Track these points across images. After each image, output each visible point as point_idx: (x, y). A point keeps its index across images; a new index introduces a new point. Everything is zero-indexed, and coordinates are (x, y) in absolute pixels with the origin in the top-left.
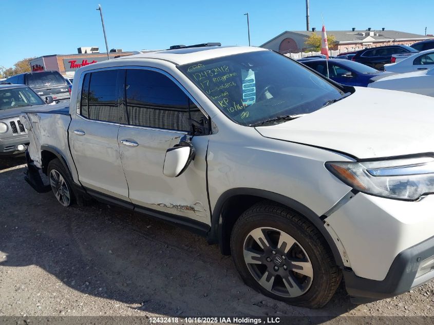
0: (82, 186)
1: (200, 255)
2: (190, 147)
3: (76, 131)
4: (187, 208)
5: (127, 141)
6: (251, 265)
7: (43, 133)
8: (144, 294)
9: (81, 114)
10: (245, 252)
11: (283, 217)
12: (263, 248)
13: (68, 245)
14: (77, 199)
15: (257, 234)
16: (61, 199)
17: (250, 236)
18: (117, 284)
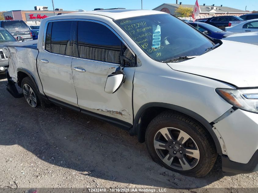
0: (45, 95)
1: (123, 141)
2: (123, 74)
3: (42, 60)
4: (117, 113)
5: (77, 68)
6: (158, 150)
7: (19, 60)
8: (90, 166)
9: (45, 49)
10: (155, 141)
11: (183, 121)
12: (167, 140)
13: (38, 133)
14: (41, 103)
15: (164, 131)
16: (30, 102)
17: (160, 132)
18: (71, 159)
